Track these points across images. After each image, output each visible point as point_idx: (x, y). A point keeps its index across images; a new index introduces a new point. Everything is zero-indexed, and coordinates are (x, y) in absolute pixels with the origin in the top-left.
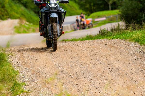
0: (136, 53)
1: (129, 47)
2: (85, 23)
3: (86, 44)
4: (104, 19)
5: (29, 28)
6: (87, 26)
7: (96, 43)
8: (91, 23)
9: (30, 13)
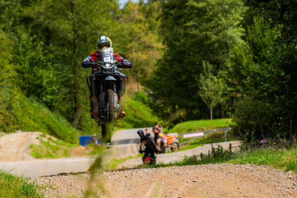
0: (290, 191)
1: (275, 179)
2: (166, 142)
3: (191, 171)
4: (202, 134)
5: (57, 149)
6: (168, 147)
7: (211, 169)
8: (177, 141)
9: (59, 121)
